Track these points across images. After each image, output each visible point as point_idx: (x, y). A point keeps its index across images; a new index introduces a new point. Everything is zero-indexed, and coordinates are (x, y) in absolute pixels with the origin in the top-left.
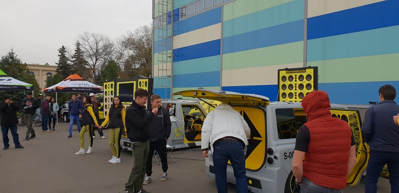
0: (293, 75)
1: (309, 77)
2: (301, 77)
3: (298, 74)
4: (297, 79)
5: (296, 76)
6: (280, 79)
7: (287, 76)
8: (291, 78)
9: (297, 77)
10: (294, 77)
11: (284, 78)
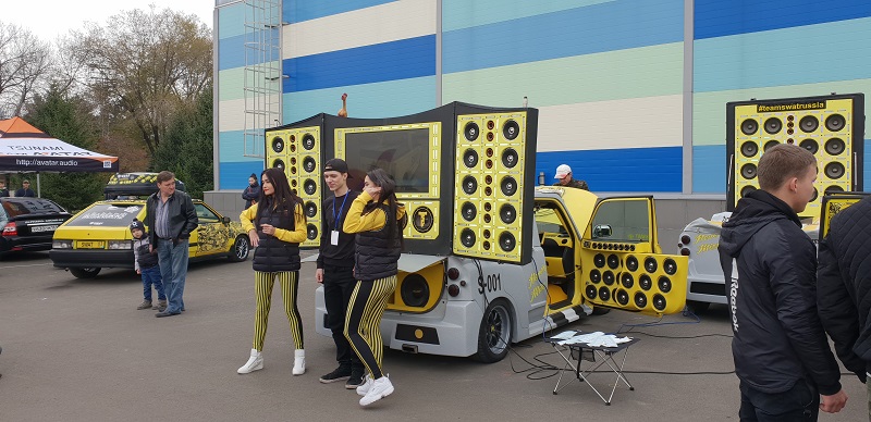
0: (783, 116)
1: (835, 121)
2: (809, 123)
3: (799, 115)
4: (796, 128)
5: (791, 118)
6: (738, 127)
7: (761, 119)
8: (773, 125)
9: (796, 122)
10: (785, 122)
11: (750, 126)
